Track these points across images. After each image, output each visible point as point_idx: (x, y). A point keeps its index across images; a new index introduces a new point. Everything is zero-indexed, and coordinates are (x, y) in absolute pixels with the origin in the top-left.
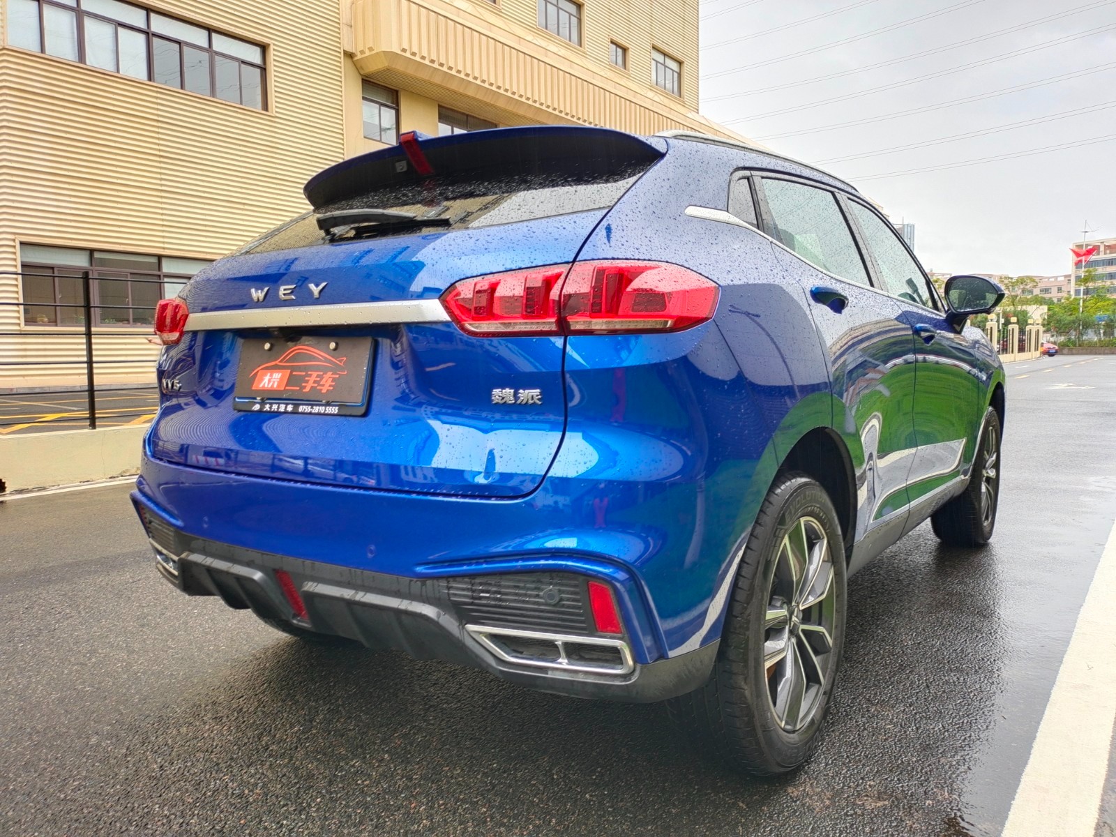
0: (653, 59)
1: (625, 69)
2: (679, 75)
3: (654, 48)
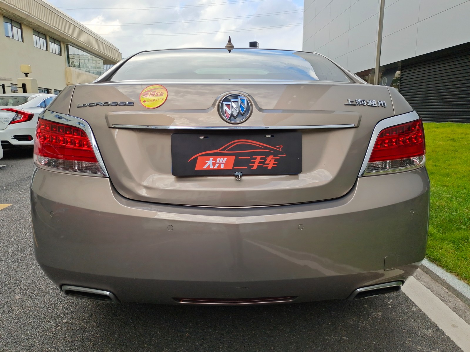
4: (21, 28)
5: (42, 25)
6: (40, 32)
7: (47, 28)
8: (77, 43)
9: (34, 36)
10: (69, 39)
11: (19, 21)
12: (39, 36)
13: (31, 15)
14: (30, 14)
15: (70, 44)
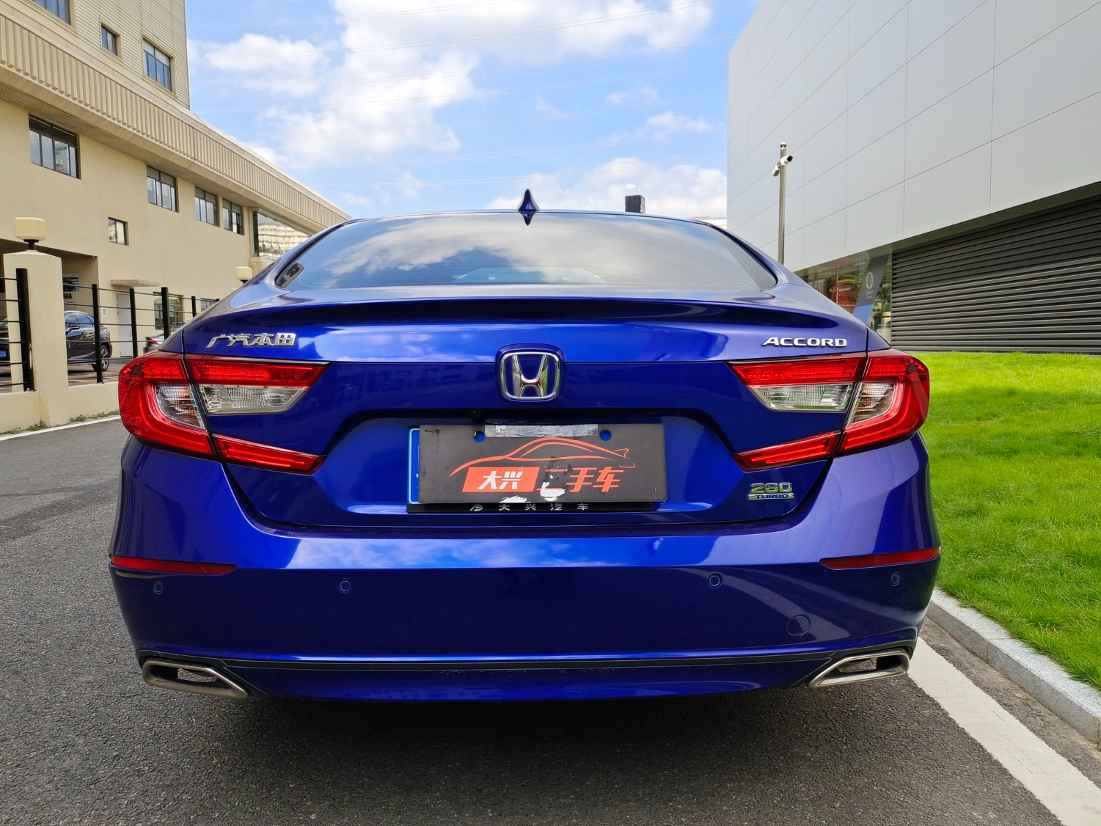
0: (144, 51)
1: (116, 54)
2: (169, 69)
3: (145, 39)
4: (175, 186)
5: (213, 179)
6: (206, 191)
7: (221, 183)
8: (273, 209)
9: (197, 199)
10: (259, 202)
11: (173, 174)
12: (204, 199)
13: (196, 162)
14: (195, 160)
15: (260, 210)
